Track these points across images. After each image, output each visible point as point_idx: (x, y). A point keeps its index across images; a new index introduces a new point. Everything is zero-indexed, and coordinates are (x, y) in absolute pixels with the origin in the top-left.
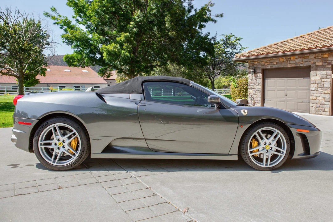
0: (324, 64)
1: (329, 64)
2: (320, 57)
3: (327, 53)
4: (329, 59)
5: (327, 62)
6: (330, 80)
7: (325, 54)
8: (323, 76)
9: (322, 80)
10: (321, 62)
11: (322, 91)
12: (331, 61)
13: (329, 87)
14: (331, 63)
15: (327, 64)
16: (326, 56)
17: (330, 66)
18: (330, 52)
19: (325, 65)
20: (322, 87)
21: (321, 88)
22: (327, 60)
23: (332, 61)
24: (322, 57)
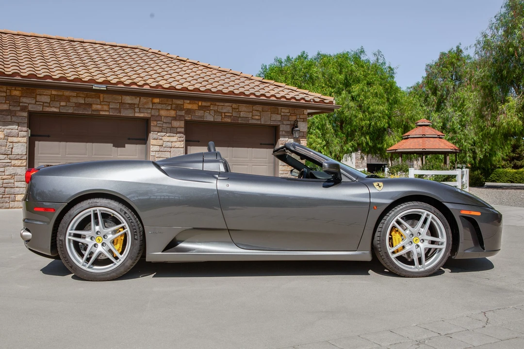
0: (12, 108)
1: (24, 109)
2: (5, 94)
3: (20, 89)
4: (24, 100)
5: (19, 106)
6: (25, 140)
7: (15, 90)
8: (10, 132)
9: (9, 140)
10: (5, 103)
11: (9, 161)
12: (27, 105)
13: (25, 153)
14: (28, 108)
15: (19, 108)
16: (17, 93)
17: (25, 114)
18: (25, 88)
19: (16, 111)
20: (9, 152)
21: (6, 156)
22: (20, 102)
23: (29, 104)
24: (8, 94)
